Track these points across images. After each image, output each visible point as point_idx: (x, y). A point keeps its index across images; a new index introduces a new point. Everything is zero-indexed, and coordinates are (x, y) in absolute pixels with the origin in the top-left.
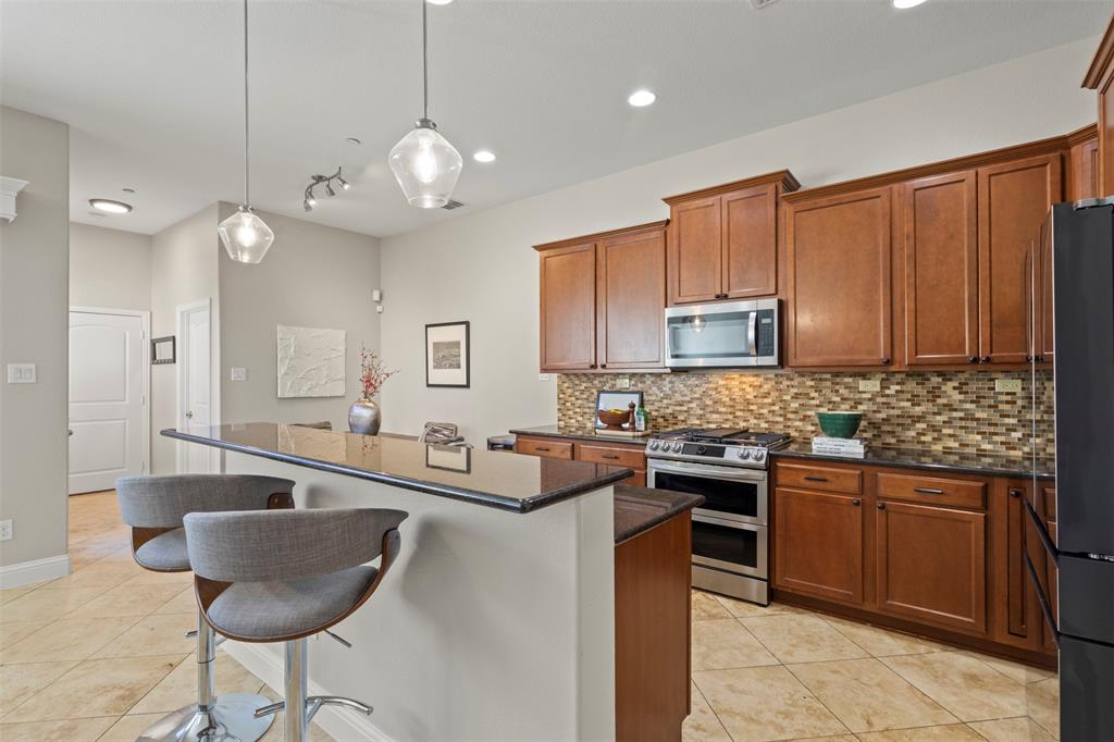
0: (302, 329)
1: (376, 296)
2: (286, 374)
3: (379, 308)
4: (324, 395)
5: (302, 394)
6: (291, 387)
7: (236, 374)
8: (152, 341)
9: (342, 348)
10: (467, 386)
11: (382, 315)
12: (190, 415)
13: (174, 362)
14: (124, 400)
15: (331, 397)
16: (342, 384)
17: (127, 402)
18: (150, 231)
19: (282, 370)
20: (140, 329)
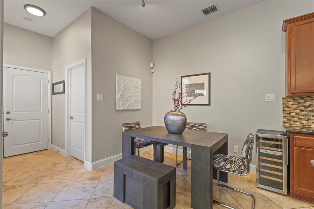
0: (126, 77)
1: (152, 66)
2: (120, 98)
3: (152, 71)
4: (134, 109)
5: (126, 108)
6: (122, 105)
7: (99, 97)
8: (52, 84)
9: (140, 87)
10: (209, 105)
11: (153, 74)
12: (72, 118)
13: (64, 93)
14: (40, 111)
15: (136, 110)
16: (140, 104)
17: (41, 112)
18: (51, 34)
19: (118, 96)
20: (47, 79)
